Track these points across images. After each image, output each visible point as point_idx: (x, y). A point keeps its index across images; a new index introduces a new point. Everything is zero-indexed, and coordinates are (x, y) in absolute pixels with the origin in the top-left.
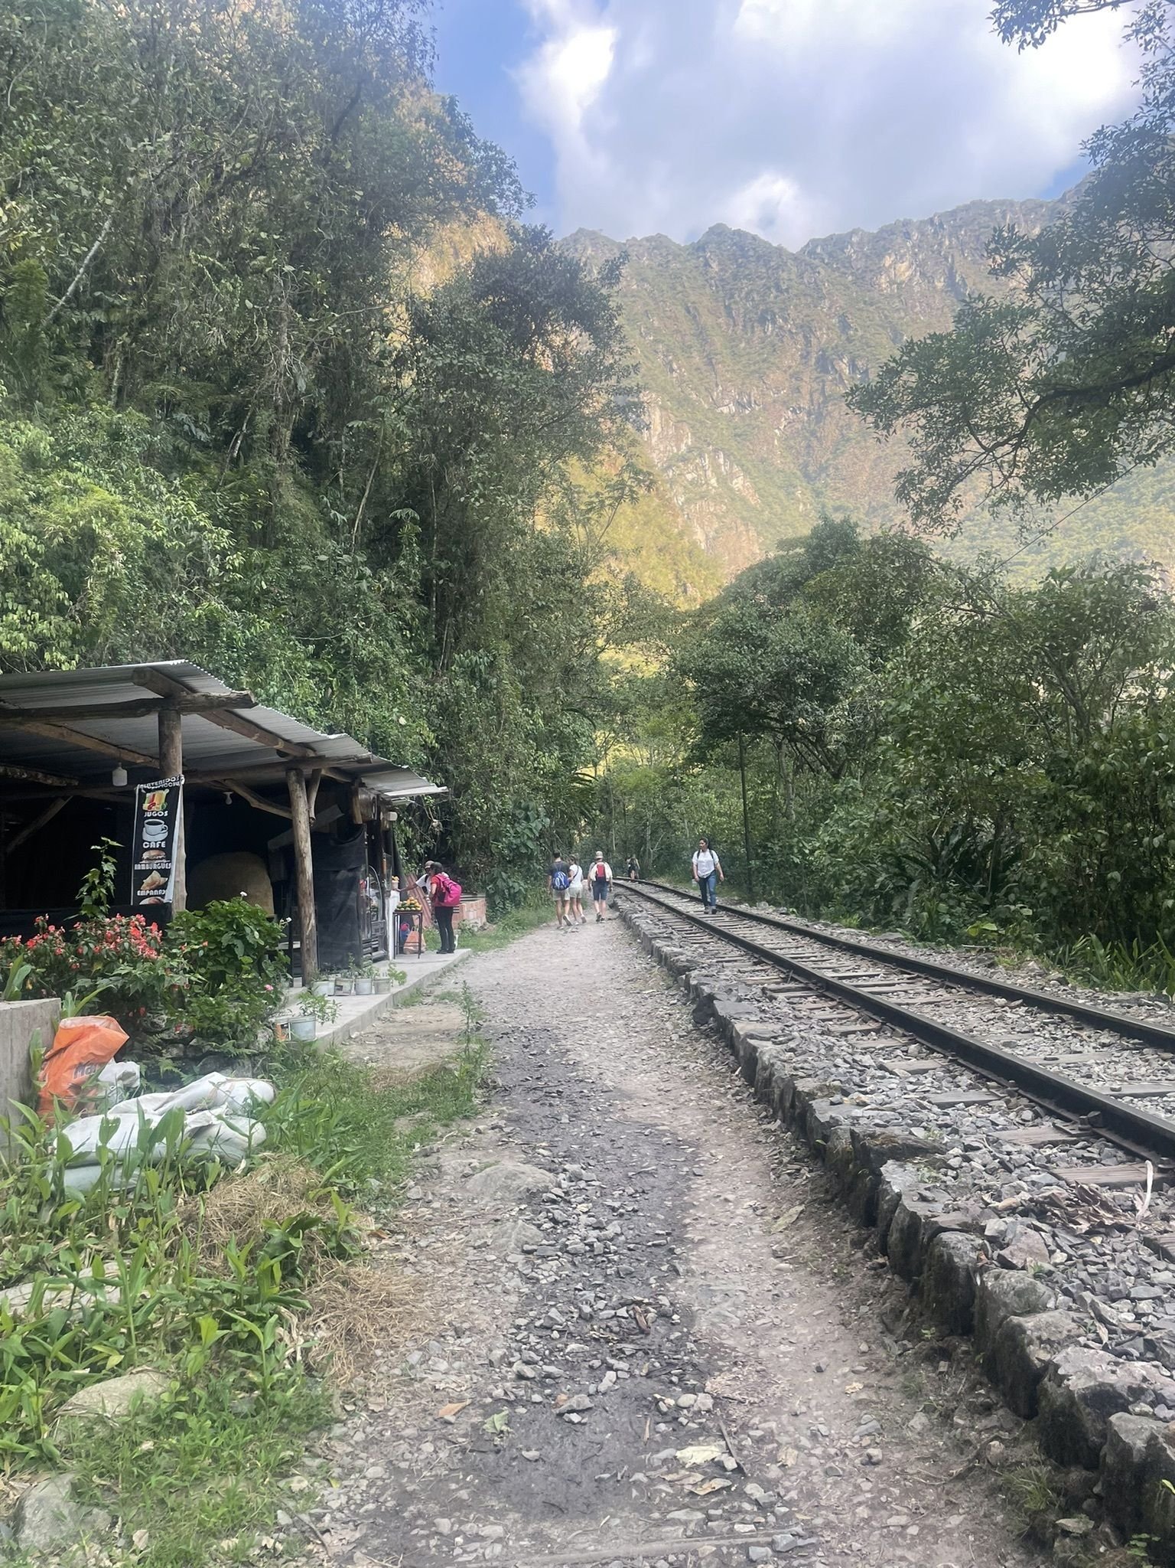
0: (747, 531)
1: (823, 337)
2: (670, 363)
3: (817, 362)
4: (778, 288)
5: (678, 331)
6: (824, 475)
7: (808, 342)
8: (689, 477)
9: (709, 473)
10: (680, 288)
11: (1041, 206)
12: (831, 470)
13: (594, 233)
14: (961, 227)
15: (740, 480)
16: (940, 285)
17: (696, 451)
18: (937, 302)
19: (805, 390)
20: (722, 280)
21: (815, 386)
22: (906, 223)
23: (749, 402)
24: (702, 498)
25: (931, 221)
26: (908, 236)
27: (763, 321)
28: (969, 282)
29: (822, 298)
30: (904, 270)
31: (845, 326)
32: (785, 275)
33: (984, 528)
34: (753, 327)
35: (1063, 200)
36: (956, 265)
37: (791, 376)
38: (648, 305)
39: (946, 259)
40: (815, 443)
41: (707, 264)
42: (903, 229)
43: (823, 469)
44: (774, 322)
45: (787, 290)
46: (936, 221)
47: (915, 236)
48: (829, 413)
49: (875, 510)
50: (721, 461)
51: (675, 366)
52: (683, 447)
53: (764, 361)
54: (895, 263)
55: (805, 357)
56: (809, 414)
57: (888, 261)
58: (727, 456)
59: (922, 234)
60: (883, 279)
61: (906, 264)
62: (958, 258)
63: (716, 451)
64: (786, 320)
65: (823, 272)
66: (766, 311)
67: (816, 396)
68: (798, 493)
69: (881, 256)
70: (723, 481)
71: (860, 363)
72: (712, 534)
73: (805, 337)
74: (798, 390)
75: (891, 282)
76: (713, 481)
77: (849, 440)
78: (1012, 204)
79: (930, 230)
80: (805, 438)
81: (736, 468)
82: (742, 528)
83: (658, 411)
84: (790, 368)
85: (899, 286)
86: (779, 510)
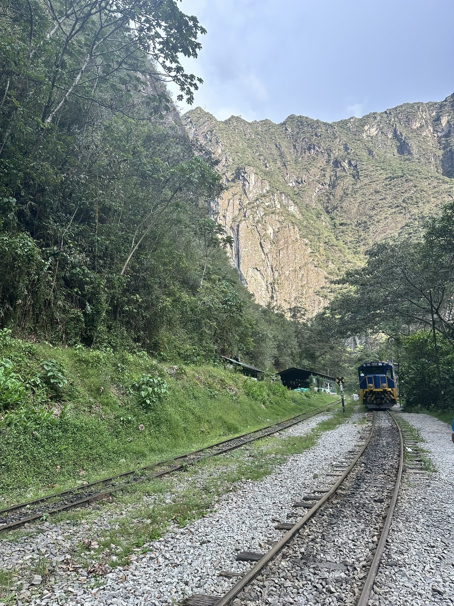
0: (294, 228)
1: (336, 153)
2: (266, 164)
3: (333, 163)
4: (316, 135)
5: (271, 154)
6: (335, 211)
7: (329, 156)
8: (267, 204)
9: (276, 202)
10: (274, 138)
11: (436, 104)
12: (339, 208)
13: (238, 117)
14: (399, 113)
15: (293, 207)
16: (390, 136)
17: (271, 192)
18: (389, 143)
19: (327, 176)
20: (293, 135)
21: (332, 173)
22: (374, 114)
23: (302, 181)
24: (272, 213)
25: (386, 112)
26: (375, 118)
27: (309, 149)
28: (404, 134)
29: (336, 138)
30: (373, 131)
31: (346, 148)
32: (320, 130)
33: (415, 229)
34: (305, 152)
35: (446, 101)
36: (397, 128)
37: (321, 170)
38: (258, 143)
39: (393, 126)
40: (331, 197)
41: (286, 129)
42: (374, 115)
43: (335, 208)
44: (314, 149)
45: (320, 136)
46: (388, 112)
47: (379, 118)
48: (338, 184)
49: (360, 224)
50: (283, 198)
51: (268, 165)
52: (265, 191)
53: (309, 164)
54: (369, 128)
55: (328, 162)
56: (329, 185)
57: (366, 128)
58: (286, 196)
59: (382, 117)
60: (364, 135)
61: (375, 129)
62: (398, 125)
63: (281, 193)
64: (319, 148)
65: (336, 128)
66: (311, 145)
67: (333, 178)
68: (322, 218)
69: (363, 126)
70: (283, 206)
71: (353, 162)
72: (276, 230)
73: (328, 154)
74: (324, 175)
75: (368, 136)
76: (279, 206)
77: (347, 195)
78: (422, 104)
79: (385, 116)
80: (327, 195)
81: (291, 202)
82: (291, 227)
83: (253, 175)
84: (321, 166)
85: (372, 137)
86: (312, 222)
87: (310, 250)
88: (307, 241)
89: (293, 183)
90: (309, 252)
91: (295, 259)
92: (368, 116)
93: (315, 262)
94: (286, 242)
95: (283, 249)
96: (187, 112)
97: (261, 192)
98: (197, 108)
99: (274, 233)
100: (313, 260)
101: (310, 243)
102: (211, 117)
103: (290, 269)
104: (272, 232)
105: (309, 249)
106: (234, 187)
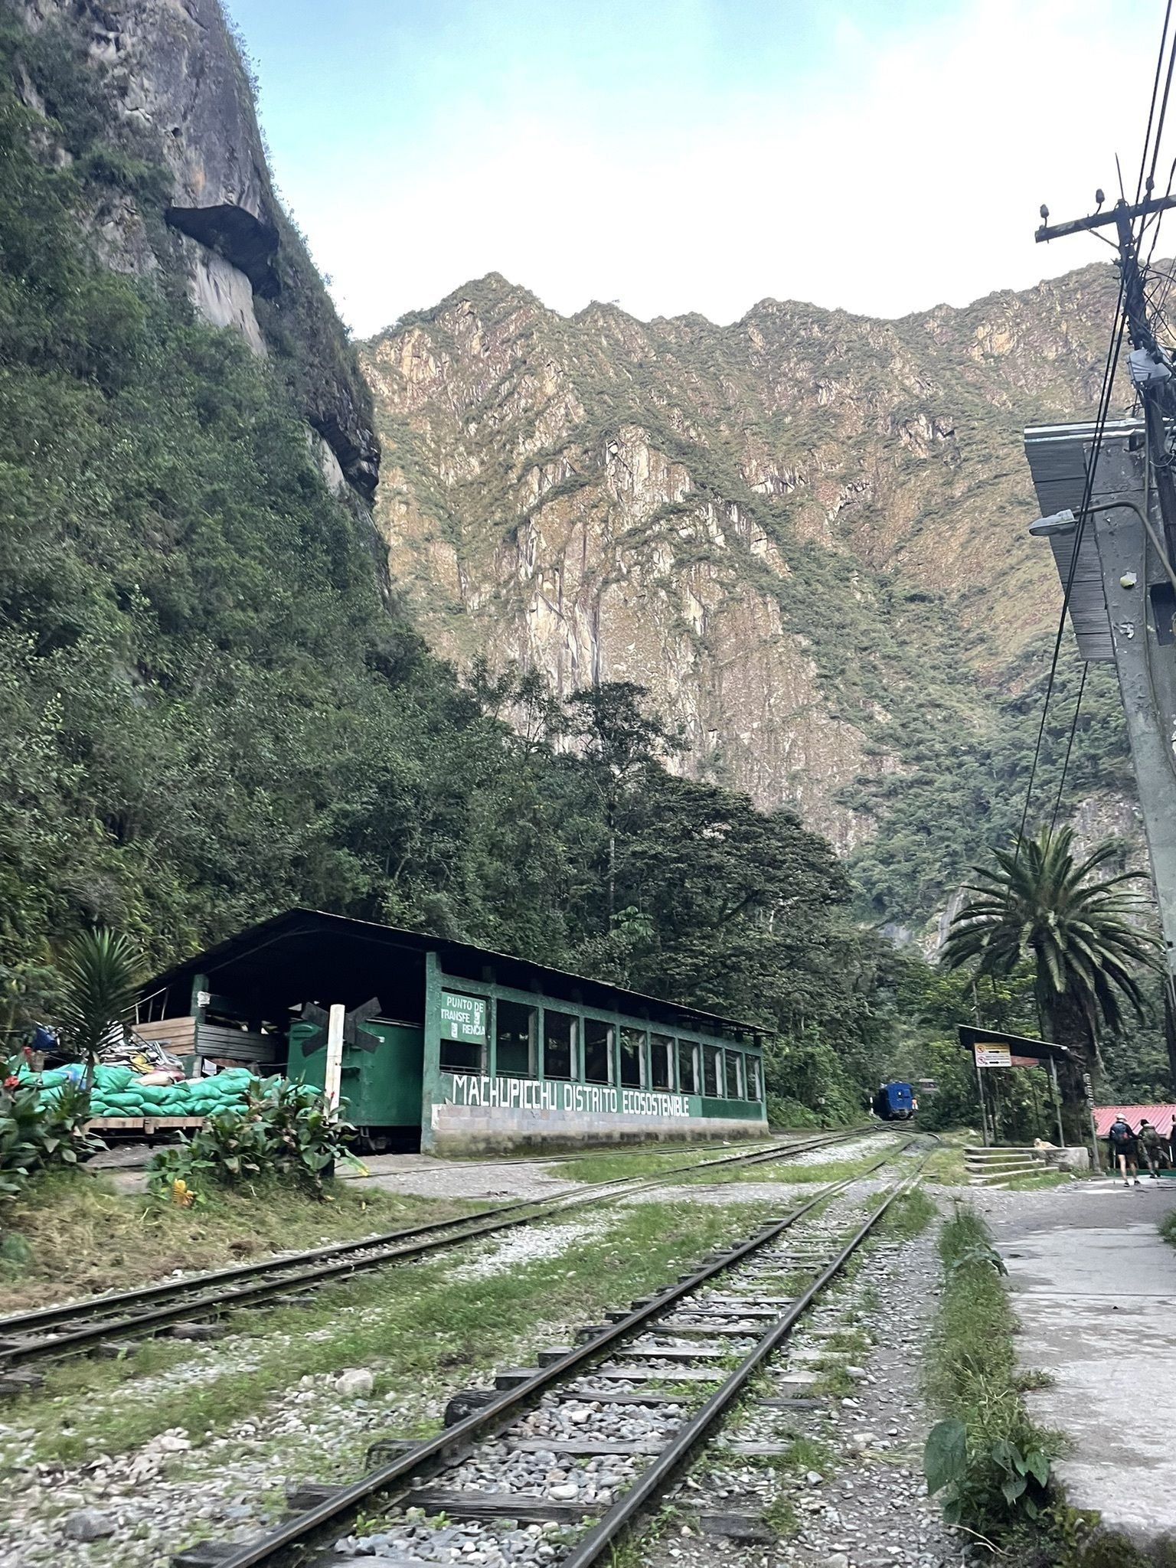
0: (765, 604)
1: (894, 400)
2: (687, 430)
5: (704, 404)
6: (893, 562)
7: (873, 407)
8: (684, 533)
9: (713, 529)
10: (712, 363)
12: (903, 554)
13: (609, 305)
15: (763, 545)
16: (1051, 355)
17: (697, 500)
18: (1048, 372)
19: (868, 464)
20: (767, 355)
21: (882, 456)
22: (1004, 294)
23: (793, 479)
24: (701, 559)
25: (1037, 290)
26: (1006, 306)
27: (815, 390)
29: (892, 358)
30: (1003, 343)
32: (845, 338)
34: (803, 398)
37: (850, 447)
41: (750, 339)
42: (1002, 299)
43: (892, 553)
44: (829, 390)
45: (846, 353)
46: (1043, 288)
47: (1016, 305)
48: (900, 486)
50: (735, 517)
51: (692, 433)
52: (678, 497)
53: (815, 431)
54: (990, 334)
55: (869, 424)
56: (874, 491)
58: (743, 512)
59: (1026, 303)
60: (976, 352)
61: (1006, 335)
63: (727, 504)
64: (844, 386)
66: (819, 378)
67: (883, 469)
68: (854, 581)
70: (737, 542)
71: (942, 424)
72: (713, 608)
73: (868, 401)
74: (859, 463)
76: (720, 540)
77: (927, 515)
79: (1036, 298)
80: (867, 518)
81: (756, 529)
82: (758, 601)
83: (644, 452)
84: (850, 438)
85: (997, 359)
86: (821, 589)
87: (813, 669)
88: (805, 643)
89: (768, 484)
90: (812, 674)
91: (770, 695)
92: (985, 302)
93: (829, 704)
94: (741, 645)
95: (732, 664)
96: (461, 288)
97: (666, 499)
98: (489, 275)
99: (704, 616)
100: (826, 699)
101: (814, 648)
102: (529, 299)
103: (755, 725)
104: (699, 613)
105: (813, 664)
106: (587, 488)
